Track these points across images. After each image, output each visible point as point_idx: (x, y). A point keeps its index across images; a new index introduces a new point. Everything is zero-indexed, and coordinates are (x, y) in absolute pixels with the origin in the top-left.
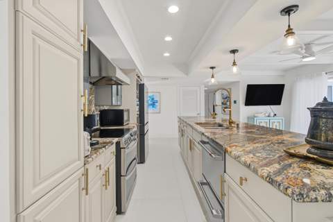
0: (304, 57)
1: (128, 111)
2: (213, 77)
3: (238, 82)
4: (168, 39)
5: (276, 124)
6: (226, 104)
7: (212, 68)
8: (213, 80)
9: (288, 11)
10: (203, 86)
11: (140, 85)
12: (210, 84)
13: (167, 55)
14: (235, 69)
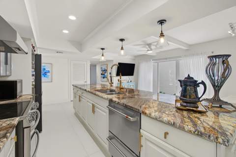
0: (148, 50)
1: (21, 81)
2: (103, 55)
3: (112, 61)
4: (72, 18)
5: (132, 86)
6: (104, 75)
7: (103, 49)
8: (103, 58)
9: (162, 22)
10: (89, 61)
11: (36, 55)
12: (101, 60)
13: (66, 32)
14: (122, 52)
